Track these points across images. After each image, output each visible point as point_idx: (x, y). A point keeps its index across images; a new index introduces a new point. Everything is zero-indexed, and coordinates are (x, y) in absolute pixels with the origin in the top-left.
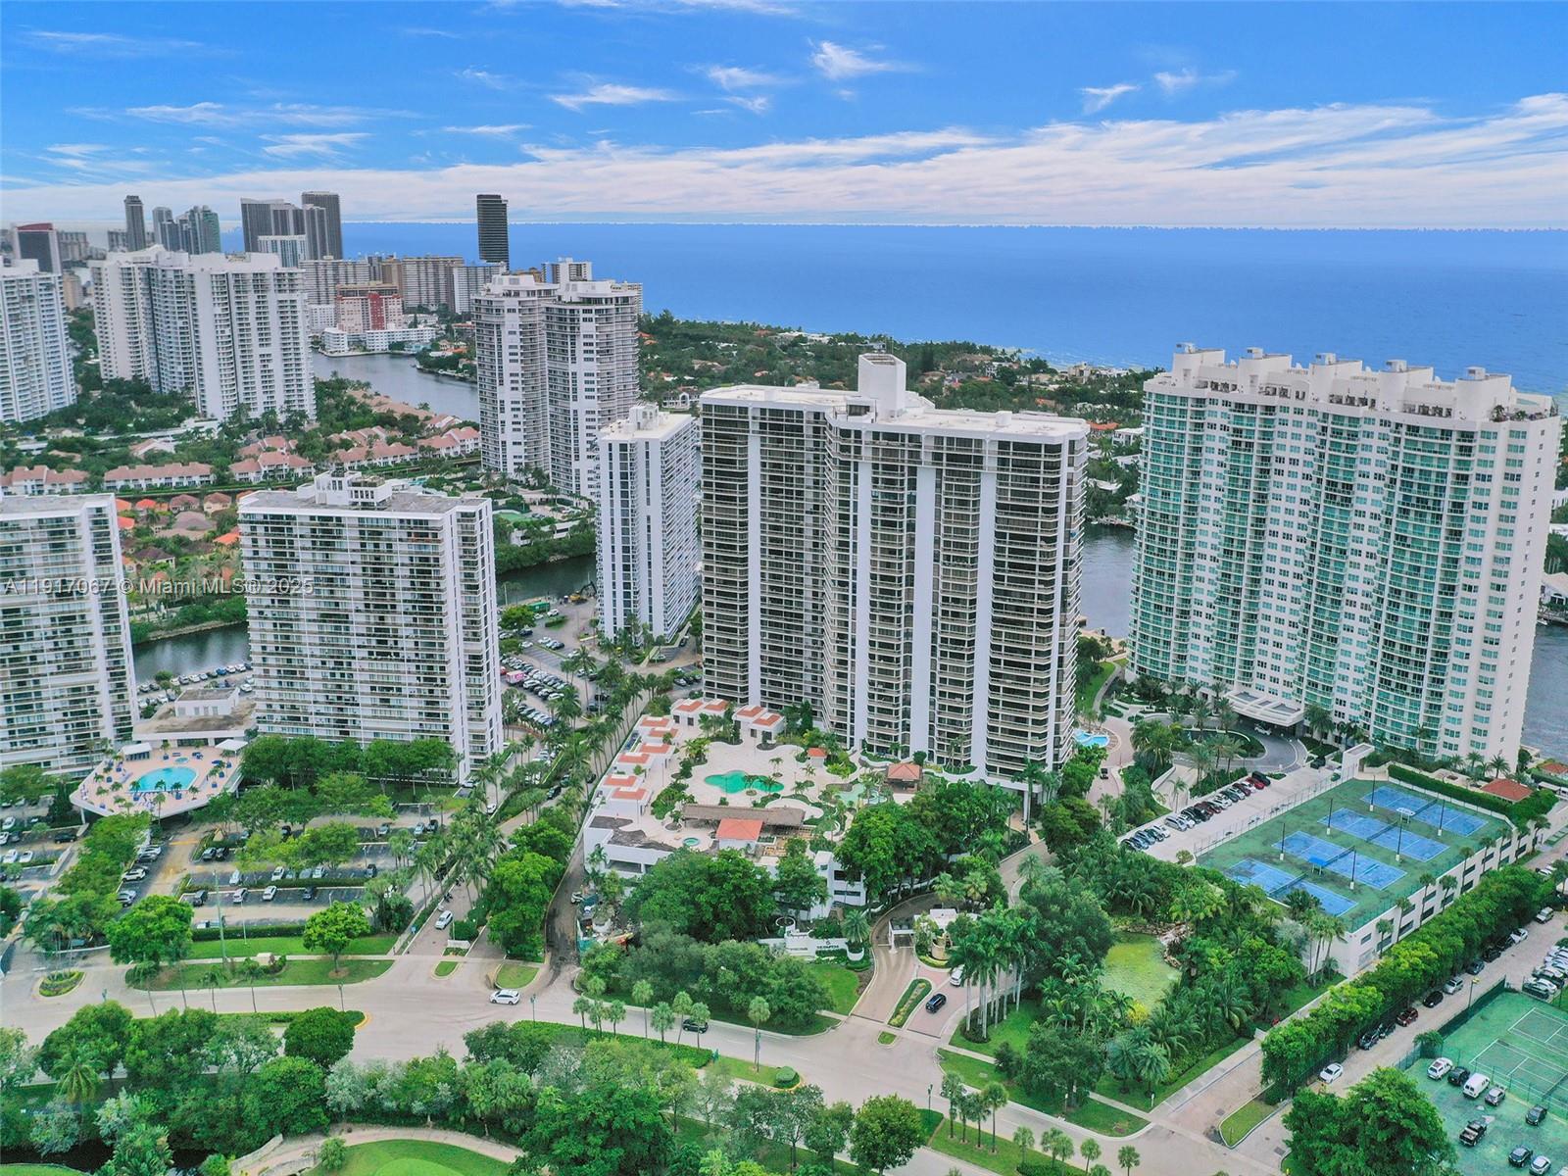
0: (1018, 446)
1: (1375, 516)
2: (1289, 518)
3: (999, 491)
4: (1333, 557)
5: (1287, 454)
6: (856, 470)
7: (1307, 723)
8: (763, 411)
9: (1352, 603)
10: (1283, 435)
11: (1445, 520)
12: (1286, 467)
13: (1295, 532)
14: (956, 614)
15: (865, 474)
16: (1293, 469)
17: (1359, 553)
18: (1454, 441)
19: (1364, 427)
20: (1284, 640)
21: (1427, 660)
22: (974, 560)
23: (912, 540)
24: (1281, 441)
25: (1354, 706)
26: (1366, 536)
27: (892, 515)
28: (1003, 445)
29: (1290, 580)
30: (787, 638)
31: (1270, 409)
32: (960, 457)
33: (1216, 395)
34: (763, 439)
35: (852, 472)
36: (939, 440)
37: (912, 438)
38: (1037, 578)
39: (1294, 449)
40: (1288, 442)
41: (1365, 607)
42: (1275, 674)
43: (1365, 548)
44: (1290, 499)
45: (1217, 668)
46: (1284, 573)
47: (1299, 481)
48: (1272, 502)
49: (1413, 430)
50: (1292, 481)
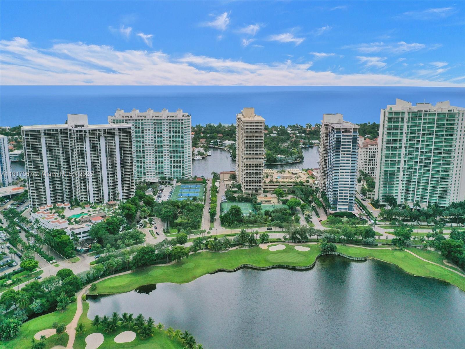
0: (122, 129)
1: (167, 138)
2: (149, 141)
3: (119, 139)
4: (160, 147)
5: (147, 129)
6: (85, 139)
7: (160, 181)
8: (45, 130)
9: (165, 155)
10: (146, 125)
11: (181, 136)
12: (147, 131)
13: (151, 144)
14: (112, 167)
15: (87, 140)
16: (149, 131)
17: (165, 145)
18: (180, 121)
19: (163, 121)
20: (152, 166)
21: (181, 162)
22: (115, 155)
23: (100, 153)
24: (145, 126)
25: (168, 175)
26: (166, 141)
27: (95, 148)
28: (119, 129)
29: (151, 154)
30: (57, 187)
31: (142, 120)
32: (109, 134)
33: (129, 118)
34: (46, 137)
35: (84, 140)
36: (105, 130)
37: (99, 130)
38: (129, 156)
39: (149, 127)
40: (147, 126)
41: (168, 155)
42: (151, 173)
43: (166, 144)
44: (149, 137)
45: (138, 175)
46: (150, 152)
47: (150, 134)
48: (145, 139)
49: (173, 120)
50: (149, 134)
